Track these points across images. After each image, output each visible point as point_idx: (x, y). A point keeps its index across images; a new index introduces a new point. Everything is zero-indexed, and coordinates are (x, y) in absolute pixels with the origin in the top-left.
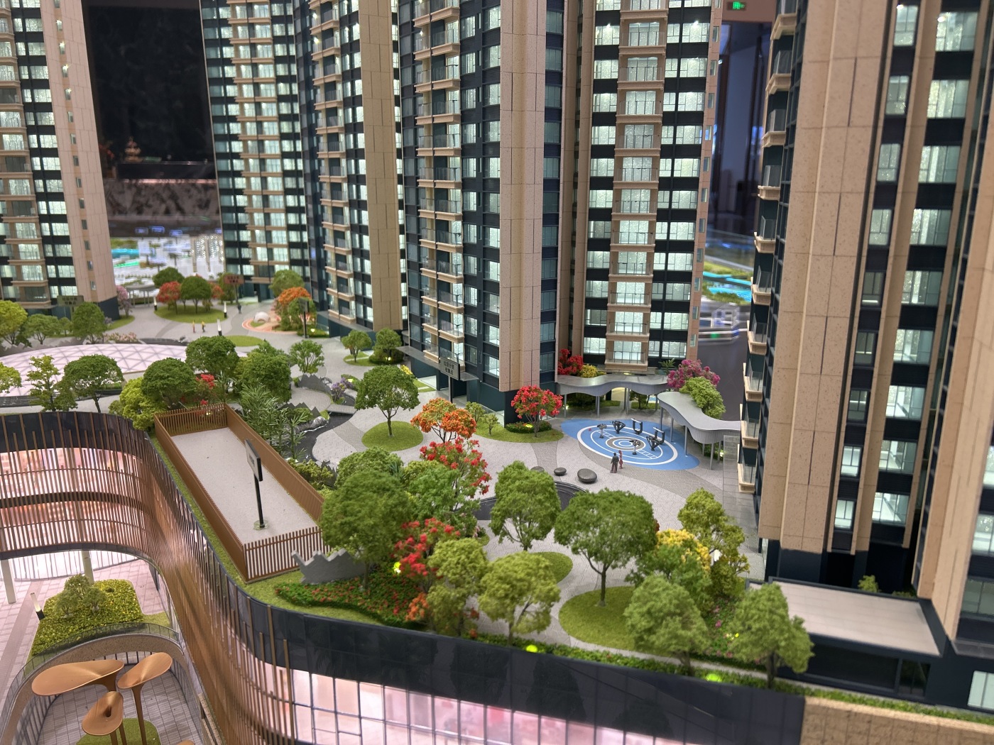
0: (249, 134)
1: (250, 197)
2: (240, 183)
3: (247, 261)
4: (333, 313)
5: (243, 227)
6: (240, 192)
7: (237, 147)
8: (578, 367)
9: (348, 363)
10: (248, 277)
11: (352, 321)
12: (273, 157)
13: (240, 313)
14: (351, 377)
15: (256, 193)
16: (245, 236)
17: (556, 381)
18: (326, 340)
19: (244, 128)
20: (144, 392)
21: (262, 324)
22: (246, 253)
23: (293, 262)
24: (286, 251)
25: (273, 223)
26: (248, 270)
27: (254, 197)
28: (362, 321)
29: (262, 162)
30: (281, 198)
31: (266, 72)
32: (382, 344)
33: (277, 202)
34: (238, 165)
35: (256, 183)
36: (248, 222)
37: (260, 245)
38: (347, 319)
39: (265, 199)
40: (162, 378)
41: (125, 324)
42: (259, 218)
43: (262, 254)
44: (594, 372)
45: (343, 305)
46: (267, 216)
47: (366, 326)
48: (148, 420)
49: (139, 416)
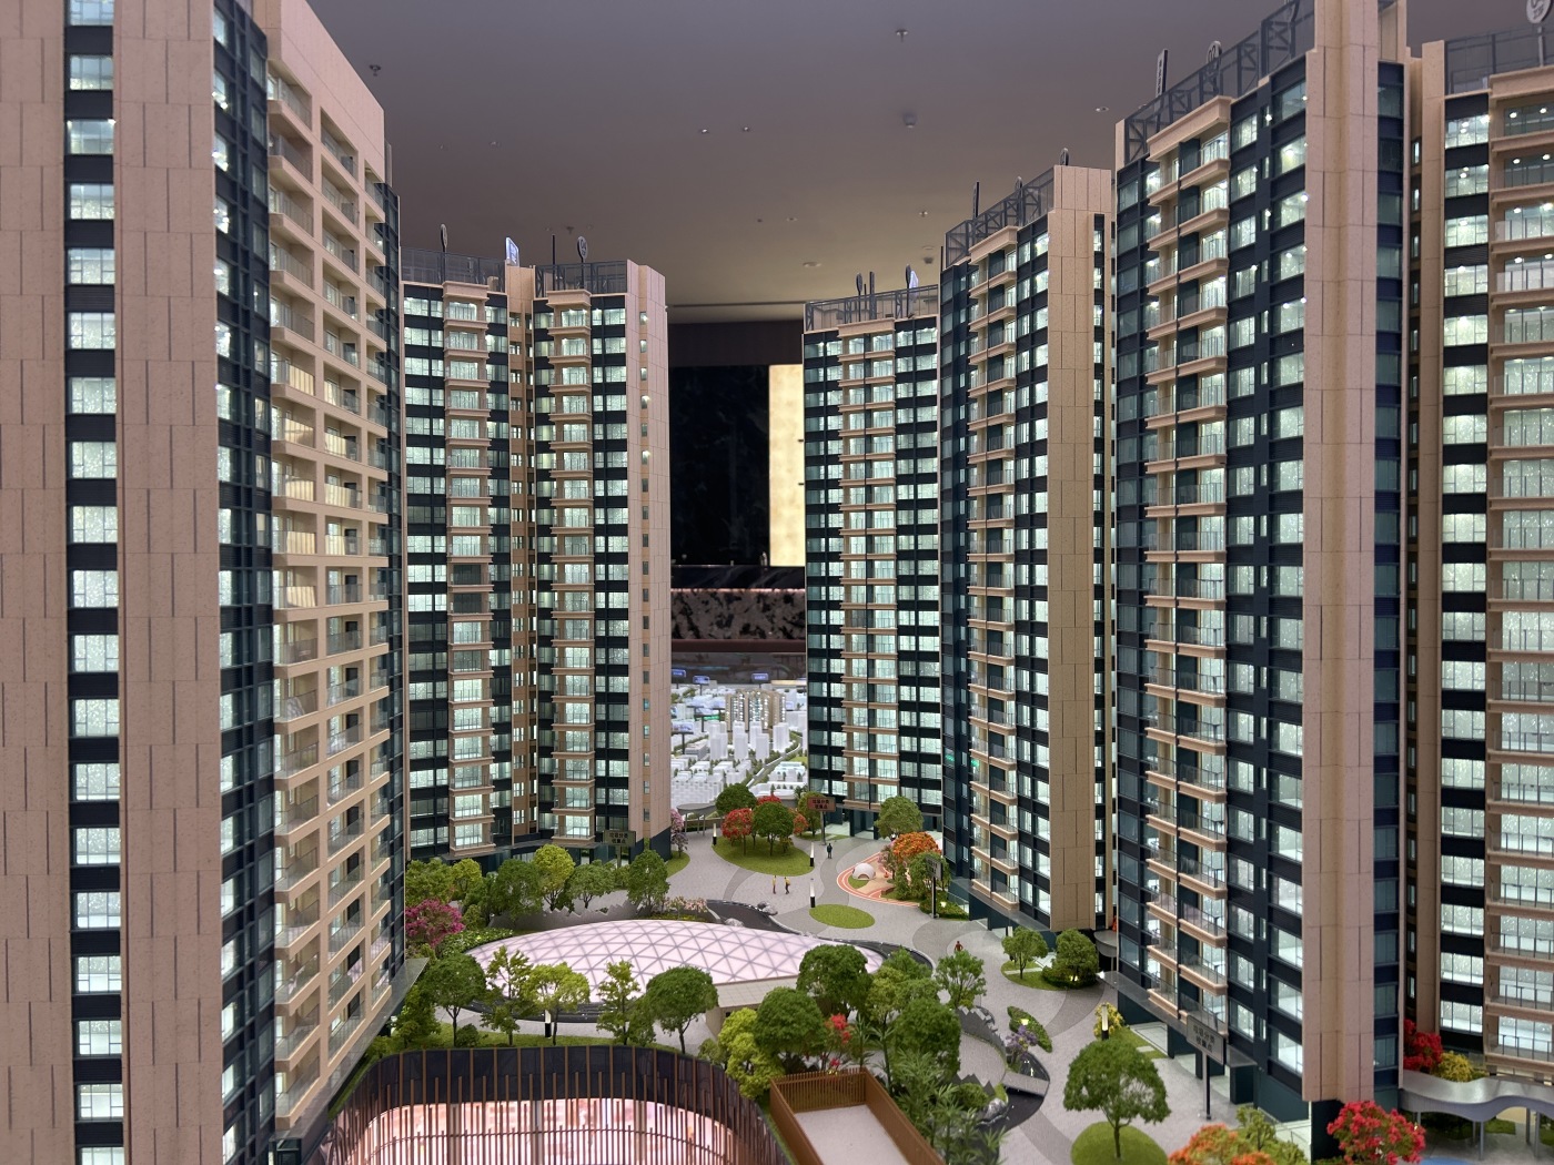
0: (854, 601)
1: (849, 687)
2: (837, 666)
3: (838, 776)
4: (982, 885)
5: (838, 727)
6: (837, 678)
7: (837, 617)
8: (1435, 1056)
9: (1009, 977)
10: (839, 799)
11: (1013, 906)
12: (886, 632)
13: (830, 857)
14: (1025, 1015)
15: (858, 680)
16: (839, 739)
17: (1400, 1086)
18: (965, 922)
19: (848, 593)
20: (758, 1042)
21: (865, 883)
22: (838, 763)
23: (904, 781)
24: (894, 763)
25: (879, 724)
26: (840, 788)
27: (855, 687)
28: (1029, 909)
29: (871, 639)
30: (893, 689)
31: (885, 520)
32: (1067, 956)
33: (888, 693)
34: (836, 642)
35: (859, 666)
36: (845, 720)
37: (860, 755)
38: (1006, 900)
39: (871, 691)
40: (784, 1023)
41: (680, 869)
42: (860, 714)
43: (860, 766)
44: (1467, 1070)
45: (998, 878)
46: (872, 715)
47: (1036, 918)
48: (761, 1087)
49: (749, 1078)
